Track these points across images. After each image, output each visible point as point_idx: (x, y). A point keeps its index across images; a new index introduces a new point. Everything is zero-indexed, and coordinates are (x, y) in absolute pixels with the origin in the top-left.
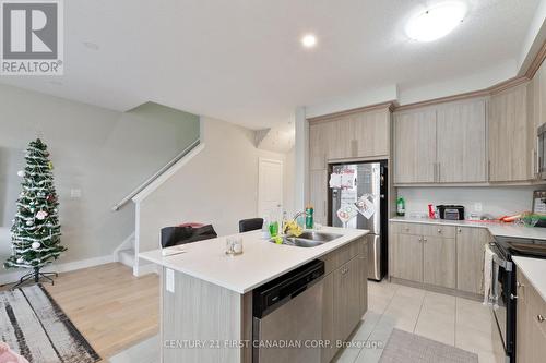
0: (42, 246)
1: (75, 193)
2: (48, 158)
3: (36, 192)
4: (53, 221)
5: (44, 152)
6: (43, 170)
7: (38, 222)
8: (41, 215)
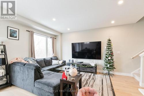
0: (110, 66)
1: (119, 52)
2: (111, 43)
3: (109, 52)
4: (113, 60)
5: (111, 42)
6: (110, 46)
7: (109, 60)
8: (110, 58)
